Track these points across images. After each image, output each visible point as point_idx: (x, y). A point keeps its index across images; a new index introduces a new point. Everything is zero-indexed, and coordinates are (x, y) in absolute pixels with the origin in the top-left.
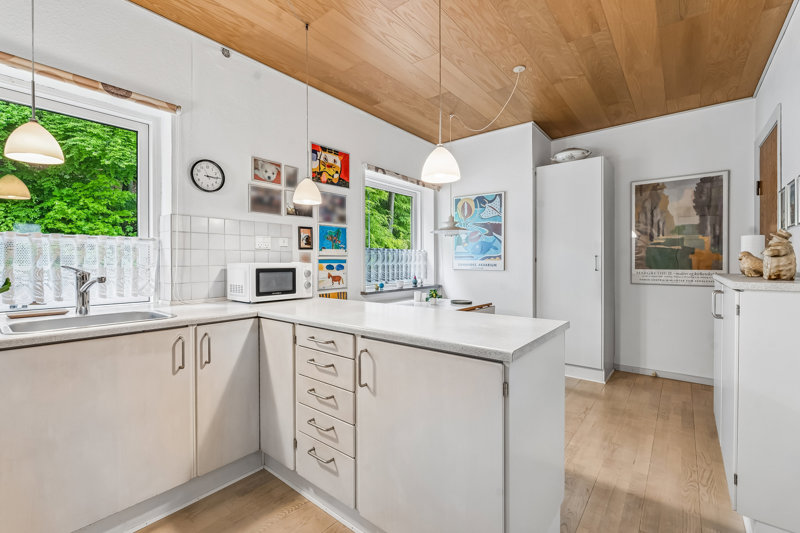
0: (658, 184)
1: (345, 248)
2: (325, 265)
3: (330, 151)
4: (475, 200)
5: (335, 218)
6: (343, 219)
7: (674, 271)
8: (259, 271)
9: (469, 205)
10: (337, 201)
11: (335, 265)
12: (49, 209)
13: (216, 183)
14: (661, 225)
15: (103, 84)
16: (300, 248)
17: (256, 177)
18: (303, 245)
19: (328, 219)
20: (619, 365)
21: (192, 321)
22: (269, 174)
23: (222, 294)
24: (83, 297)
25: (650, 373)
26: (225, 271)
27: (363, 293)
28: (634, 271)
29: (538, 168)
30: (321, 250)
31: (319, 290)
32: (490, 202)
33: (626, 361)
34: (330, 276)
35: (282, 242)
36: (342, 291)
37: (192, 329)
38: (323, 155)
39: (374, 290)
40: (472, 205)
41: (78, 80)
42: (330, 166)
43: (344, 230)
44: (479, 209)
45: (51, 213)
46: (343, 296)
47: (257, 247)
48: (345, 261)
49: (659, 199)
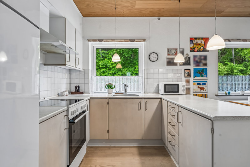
1: (206, 76)
2: (196, 83)
3: (199, 39)
5: (201, 64)
6: (206, 65)
8: (165, 85)
10: (202, 58)
11: (201, 83)
12: (136, 68)
13: (156, 59)
15: (130, 40)
16: (185, 77)
17: (168, 55)
18: (186, 75)
19: (198, 66)
21: (143, 97)
22: (173, 53)
23: (157, 91)
24: (126, 90)
26: (158, 84)
27: (217, 95)
30: (194, 77)
31: (193, 93)
34: (198, 87)
35: (177, 75)
36: (205, 93)
37: (143, 100)
38: (195, 41)
39: (225, 94)
41: (125, 41)
42: (199, 45)
43: (206, 69)
45: (136, 69)
46: (205, 96)
47: (169, 77)
48: (206, 82)
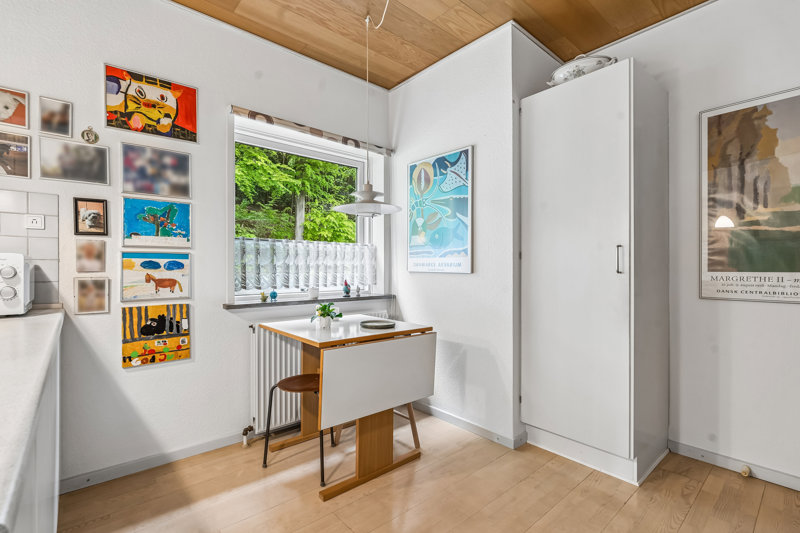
0: (755, 109)
1: (184, 236)
2: (138, 261)
3: (151, 81)
4: (434, 165)
5: (163, 187)
6: (183, 190)
7: (787, 275)
9: (426, 173)
10: (168, 160)
11: (162, 262)
14: (761, 186)
16: (78, 233)
19: (147, 189)
20: (676, 444)
25: (739, 468)
27: (229, 307)
28: (707, 276)
29: (525, 101)
30: (127, 236)
31: (123, 301)
32: (453, 164)
33: (691, 438)
34: (149, 279)
36: (178, 303)
38: (131, 87)
40: (431, 171)
42: (151, 105)
43: (185, 207)
44: (439, 177)
46: (179, 312)
48: (186, 256)
49: (757, 136)
